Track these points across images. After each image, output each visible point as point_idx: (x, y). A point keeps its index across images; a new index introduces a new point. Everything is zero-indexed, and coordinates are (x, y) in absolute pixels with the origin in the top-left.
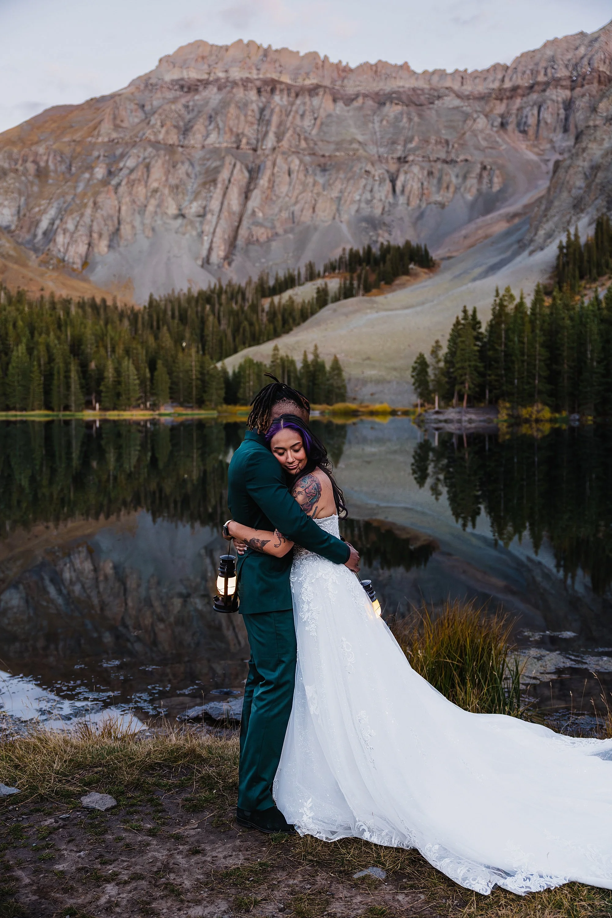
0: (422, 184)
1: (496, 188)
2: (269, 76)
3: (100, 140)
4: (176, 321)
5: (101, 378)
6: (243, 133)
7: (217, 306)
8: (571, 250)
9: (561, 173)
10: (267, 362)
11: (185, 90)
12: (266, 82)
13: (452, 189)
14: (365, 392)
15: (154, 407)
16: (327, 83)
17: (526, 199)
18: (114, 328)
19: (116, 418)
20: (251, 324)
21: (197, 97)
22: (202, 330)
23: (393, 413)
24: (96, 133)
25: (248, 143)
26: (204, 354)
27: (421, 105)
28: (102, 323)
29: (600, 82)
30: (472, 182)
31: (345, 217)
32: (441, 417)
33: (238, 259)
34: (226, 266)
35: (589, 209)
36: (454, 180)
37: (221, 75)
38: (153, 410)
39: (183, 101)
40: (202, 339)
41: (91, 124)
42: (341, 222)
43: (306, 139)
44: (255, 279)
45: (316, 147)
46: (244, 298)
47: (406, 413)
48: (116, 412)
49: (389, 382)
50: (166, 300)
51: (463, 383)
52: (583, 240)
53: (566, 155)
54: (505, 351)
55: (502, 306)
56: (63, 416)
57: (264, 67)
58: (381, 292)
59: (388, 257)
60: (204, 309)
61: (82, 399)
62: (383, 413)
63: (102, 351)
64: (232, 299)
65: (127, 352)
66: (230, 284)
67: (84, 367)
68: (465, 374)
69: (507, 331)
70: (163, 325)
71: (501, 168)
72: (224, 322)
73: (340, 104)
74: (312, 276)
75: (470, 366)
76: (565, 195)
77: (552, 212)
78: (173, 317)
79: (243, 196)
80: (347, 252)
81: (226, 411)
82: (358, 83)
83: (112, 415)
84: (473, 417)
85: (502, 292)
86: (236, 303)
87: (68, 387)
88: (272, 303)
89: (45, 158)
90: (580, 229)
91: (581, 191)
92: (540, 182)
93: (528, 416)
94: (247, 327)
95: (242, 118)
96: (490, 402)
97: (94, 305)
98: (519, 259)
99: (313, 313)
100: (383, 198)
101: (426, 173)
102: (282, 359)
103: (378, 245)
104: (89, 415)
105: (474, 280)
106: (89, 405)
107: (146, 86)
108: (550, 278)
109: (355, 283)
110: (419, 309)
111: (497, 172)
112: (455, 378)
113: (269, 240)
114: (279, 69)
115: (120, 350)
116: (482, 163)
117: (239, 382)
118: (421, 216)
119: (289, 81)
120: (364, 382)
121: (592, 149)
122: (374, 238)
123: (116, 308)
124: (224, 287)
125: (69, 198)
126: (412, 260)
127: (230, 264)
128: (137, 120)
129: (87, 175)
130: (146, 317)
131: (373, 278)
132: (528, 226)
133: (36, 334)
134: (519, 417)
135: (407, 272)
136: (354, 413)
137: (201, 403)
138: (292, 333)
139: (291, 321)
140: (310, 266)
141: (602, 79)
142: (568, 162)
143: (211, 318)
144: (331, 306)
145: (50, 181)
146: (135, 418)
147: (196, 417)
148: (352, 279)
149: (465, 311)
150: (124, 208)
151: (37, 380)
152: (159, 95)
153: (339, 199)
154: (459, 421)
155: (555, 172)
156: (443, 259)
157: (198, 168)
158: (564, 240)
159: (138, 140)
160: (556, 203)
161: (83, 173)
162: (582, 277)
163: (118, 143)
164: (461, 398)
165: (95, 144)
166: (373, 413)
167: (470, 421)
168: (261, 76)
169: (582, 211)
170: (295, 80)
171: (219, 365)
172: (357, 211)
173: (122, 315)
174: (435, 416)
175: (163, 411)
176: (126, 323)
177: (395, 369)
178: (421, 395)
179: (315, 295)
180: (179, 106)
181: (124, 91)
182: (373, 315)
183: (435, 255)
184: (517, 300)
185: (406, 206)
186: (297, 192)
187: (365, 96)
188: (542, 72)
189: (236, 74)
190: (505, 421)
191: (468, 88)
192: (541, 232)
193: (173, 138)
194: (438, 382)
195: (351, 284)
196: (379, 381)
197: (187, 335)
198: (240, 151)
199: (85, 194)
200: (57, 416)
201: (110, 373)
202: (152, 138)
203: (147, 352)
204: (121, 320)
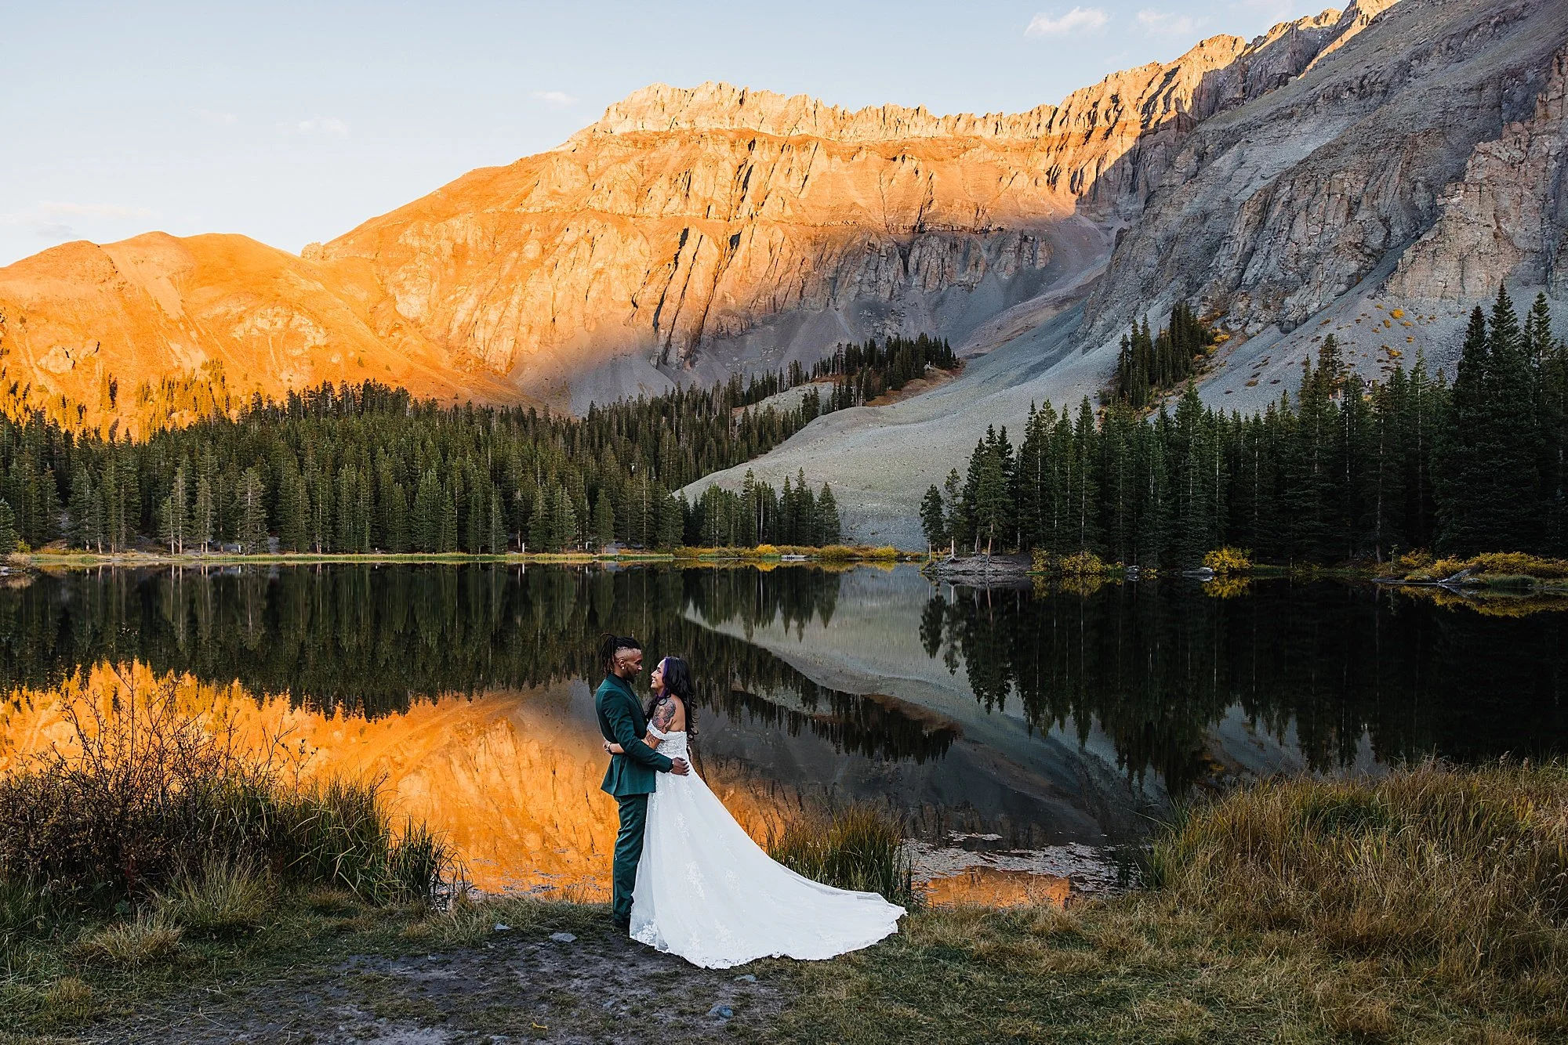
0: (943, 260)
1: (1040, 265)
2: (745, 125)
3: (531, 210)
4: (624, 438)
5: (528, 512)
6: (711, 198)
7: (675, 418)
8: (1138, 347)
9: (1126, 246)
10: (739, 491)
11: (639, 145)
12: (741, 134)
13: (981, 268)
14: (864, 531)
15: (594, 548)
16: (820, 133)
17: (1079, 280)
18: (546, 447)
19: (546, 562)
20: (719, 442)
21: (653, 155)
22: (657, 449)
23: (901, 558)
24: (525, 202)
25: (718, 211)
26: (658, 479)
27: (942, 160)
28: (530, 441)
29: (1179, 127)
30: (1009, 257)
31: (842, 303)
32: (959, 568)
33: (703, 358)
34: (688, 367)
35: (1164, 294)
36: (985, 254)
37: (685, 126)
38: (593, 552)
39: (636, 159)
40: (656, 462)
41: (521, 190)
42: (837, 310)
43: (791, 204)
44: (725, 384)
45: (805, 215)
46: (709, 408)
47: (917, 559)
48: (546, 555)
49: (896, 518)
50: (611, 411)
51: (986, 524)
52: (1154, 335)
53: (1134, 222)
54: (1041, 485)
55: (1038, 425)
56: (481, 558)
57: (739, 115)
58: (888, 400)
59: (897, 354)
60: (658, 421)
61: (505, 538)
62: (888, 559)
63: (530, 478)
64: (694, 409)
65: (562, 478)
66: (692, 391)
67: (507, 497)
68: (990, 514)
69: (1043, 459)
70: (607, 442)
71: (1047, 239)
72: (684, 438)
73: (837, 159)
74: (798, 379)
75: (996, 502)
76: (1132, 273)
77: (1114, 296)
78: (619, 432)
79: (712, 277)
80: (844, 349)
81: (684, 554)
82: (859, 133)
83: (542, 558)
84: (1000, 568)
85: (1039, 408)
86: (700, 415)
87: (488, 523)
88: (746, 413)
89: (462, 233)
90: (1149, 320)
91: (1153, 270)
92: (1099, 257)
93: (1071, 568)
94: (714, 443)
95: (711, 179)
96: (1023, 548)
97: (521, 419)
98: (1069, 357)
99: (798, 428)
100: (892, 279)
101: (948, 246)
102: (757, 487)
103: (885, 339)
104: (512, 559)
105: (1011, 384)
106: (513, 546)
107: (591, 141)
108: (1110, 383)
109: (854, 388)
110: (936, 422)
111: (1042, 244)
112: (977, 518)
113: (743, 333)
114: (759, 118)
115: (552, 477)
116: (1022, 233)
117: (703, 517)
118: (942, 300)
119: (770, 132)
120: (864, 517)
121: (1166, 215)
122: (879, 330)
123: (548, 421)
124: (685, 394)
125: (491, 283)
126: (927, 359)
127: (692, 364)
128: (577, 185)
129: (515, 254)
130: (586, 432)
131: (877, 381)
132: (1082, 314)
133: (449, 456)
134: (1059, 568)
135: (921, 375)
136: (849, 558)
137: (653, 544)
138: (770, 453)
139: (770, 438)
140: (796, 367)
141: (1182, 122)
142: (1135, 232)
143: (667, 434)
144: (821, 418)
145: (469, 263)
146: (569, 562)
147: (648, 561)
148: (849, 384)
149: (991, 432)
150: (559, 294)
151: (450, 512)
152: (605, 152)
153: (834, 279)
154: (982, 573)
155: (1117, 245)
156: (968, 357)
157: (653, 242)
158: (1129, 333)
159: (578, 209)
160: (1119, 285)
161: (509, 251)
162: (1152, 383)
163: (553, 213)
164: (984, 544)
165: (525, 214)
166: (873, 559)
167: (996, 573)
168: (735, 127)
169: (1154, 296)
170: (779, 129)
171: (676, 494)
172: (858, 295)
173: (555, 430)
174: (951, 566)
175: (605, 554)
176: (560, 439)
177: (904, 501)
178: (932, 539)
179: (802, 405)
180: (630, 167)
181: (562, 149)
182: (876, 431)
183: (958, 352)
184: (1060, 418)
185: (921, 288)
186: (780, 271)
187: (870, 149)
188: (1103, 116)
189: (703, 124)
190: (1041, 574)
191: (1004, 136)
192: (1099, 323)
193: (624, 206)
194: (954, 523)
195: (849, 390)
196: (883, 517)
197: (637, 455)
198: (708, 221)
199: (512, 278)
200: (474, 558)
201: (540, 506)
202: (597, 206)
203: (586, 478)
204: (553, 436)
